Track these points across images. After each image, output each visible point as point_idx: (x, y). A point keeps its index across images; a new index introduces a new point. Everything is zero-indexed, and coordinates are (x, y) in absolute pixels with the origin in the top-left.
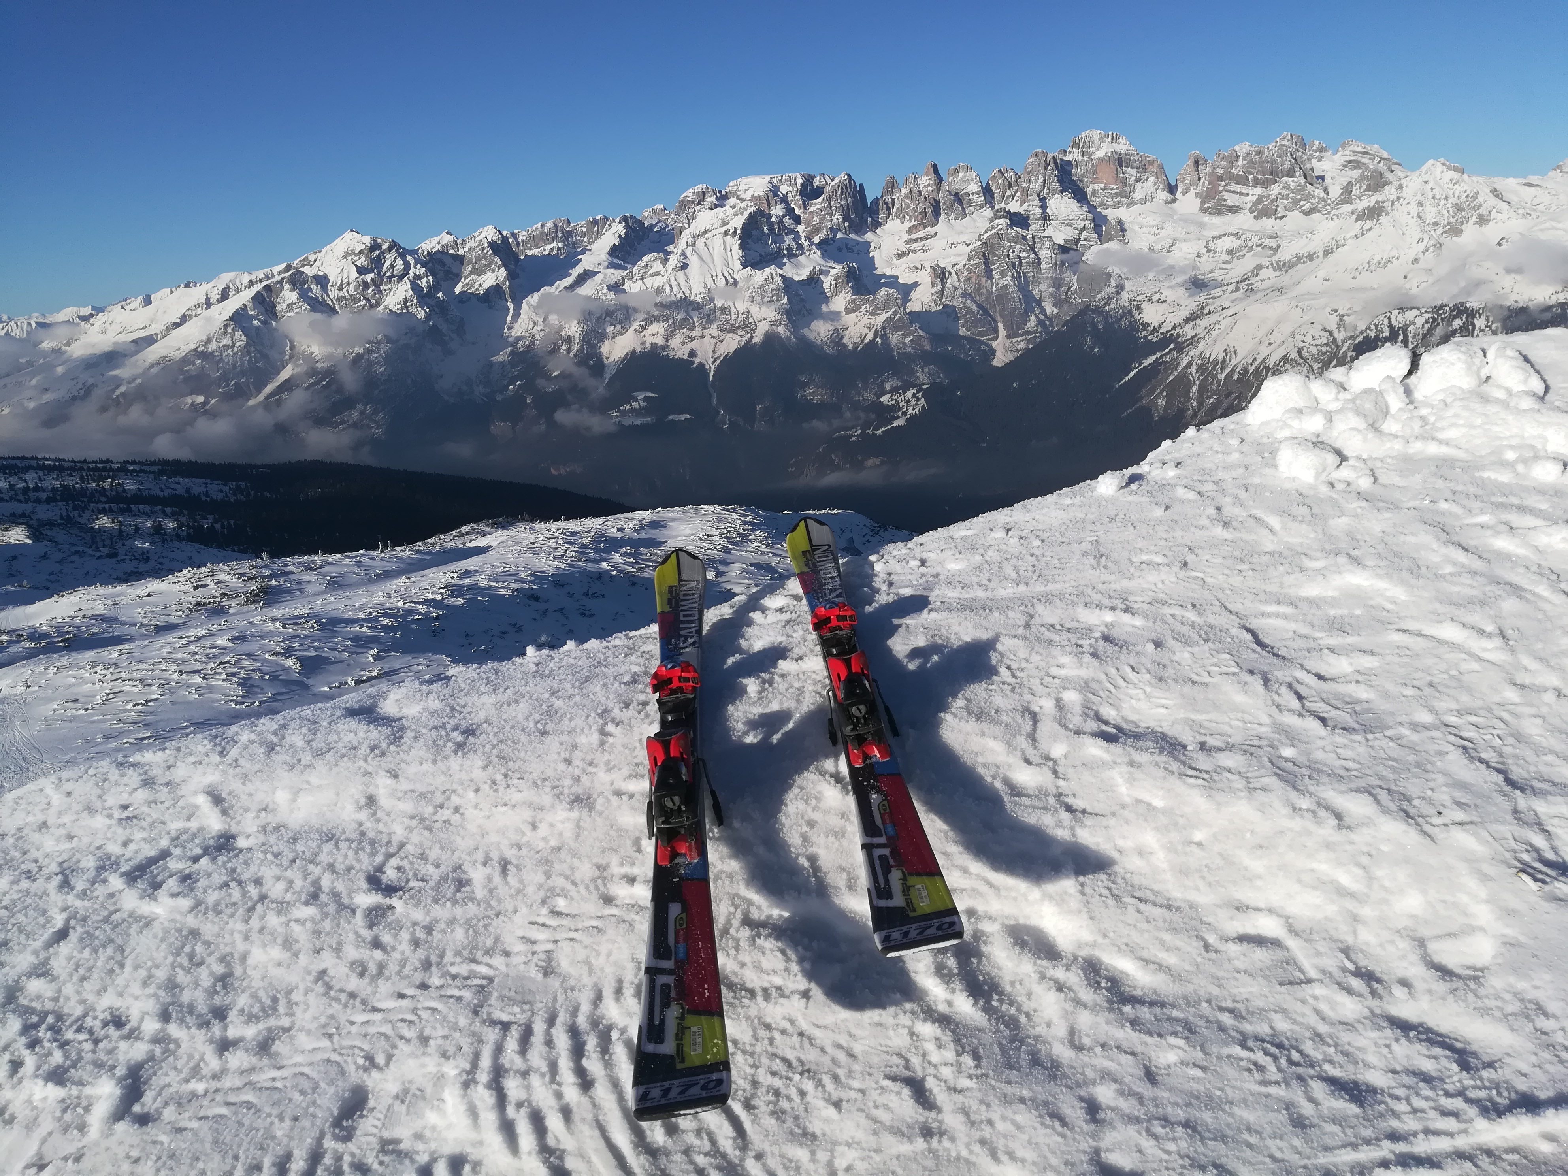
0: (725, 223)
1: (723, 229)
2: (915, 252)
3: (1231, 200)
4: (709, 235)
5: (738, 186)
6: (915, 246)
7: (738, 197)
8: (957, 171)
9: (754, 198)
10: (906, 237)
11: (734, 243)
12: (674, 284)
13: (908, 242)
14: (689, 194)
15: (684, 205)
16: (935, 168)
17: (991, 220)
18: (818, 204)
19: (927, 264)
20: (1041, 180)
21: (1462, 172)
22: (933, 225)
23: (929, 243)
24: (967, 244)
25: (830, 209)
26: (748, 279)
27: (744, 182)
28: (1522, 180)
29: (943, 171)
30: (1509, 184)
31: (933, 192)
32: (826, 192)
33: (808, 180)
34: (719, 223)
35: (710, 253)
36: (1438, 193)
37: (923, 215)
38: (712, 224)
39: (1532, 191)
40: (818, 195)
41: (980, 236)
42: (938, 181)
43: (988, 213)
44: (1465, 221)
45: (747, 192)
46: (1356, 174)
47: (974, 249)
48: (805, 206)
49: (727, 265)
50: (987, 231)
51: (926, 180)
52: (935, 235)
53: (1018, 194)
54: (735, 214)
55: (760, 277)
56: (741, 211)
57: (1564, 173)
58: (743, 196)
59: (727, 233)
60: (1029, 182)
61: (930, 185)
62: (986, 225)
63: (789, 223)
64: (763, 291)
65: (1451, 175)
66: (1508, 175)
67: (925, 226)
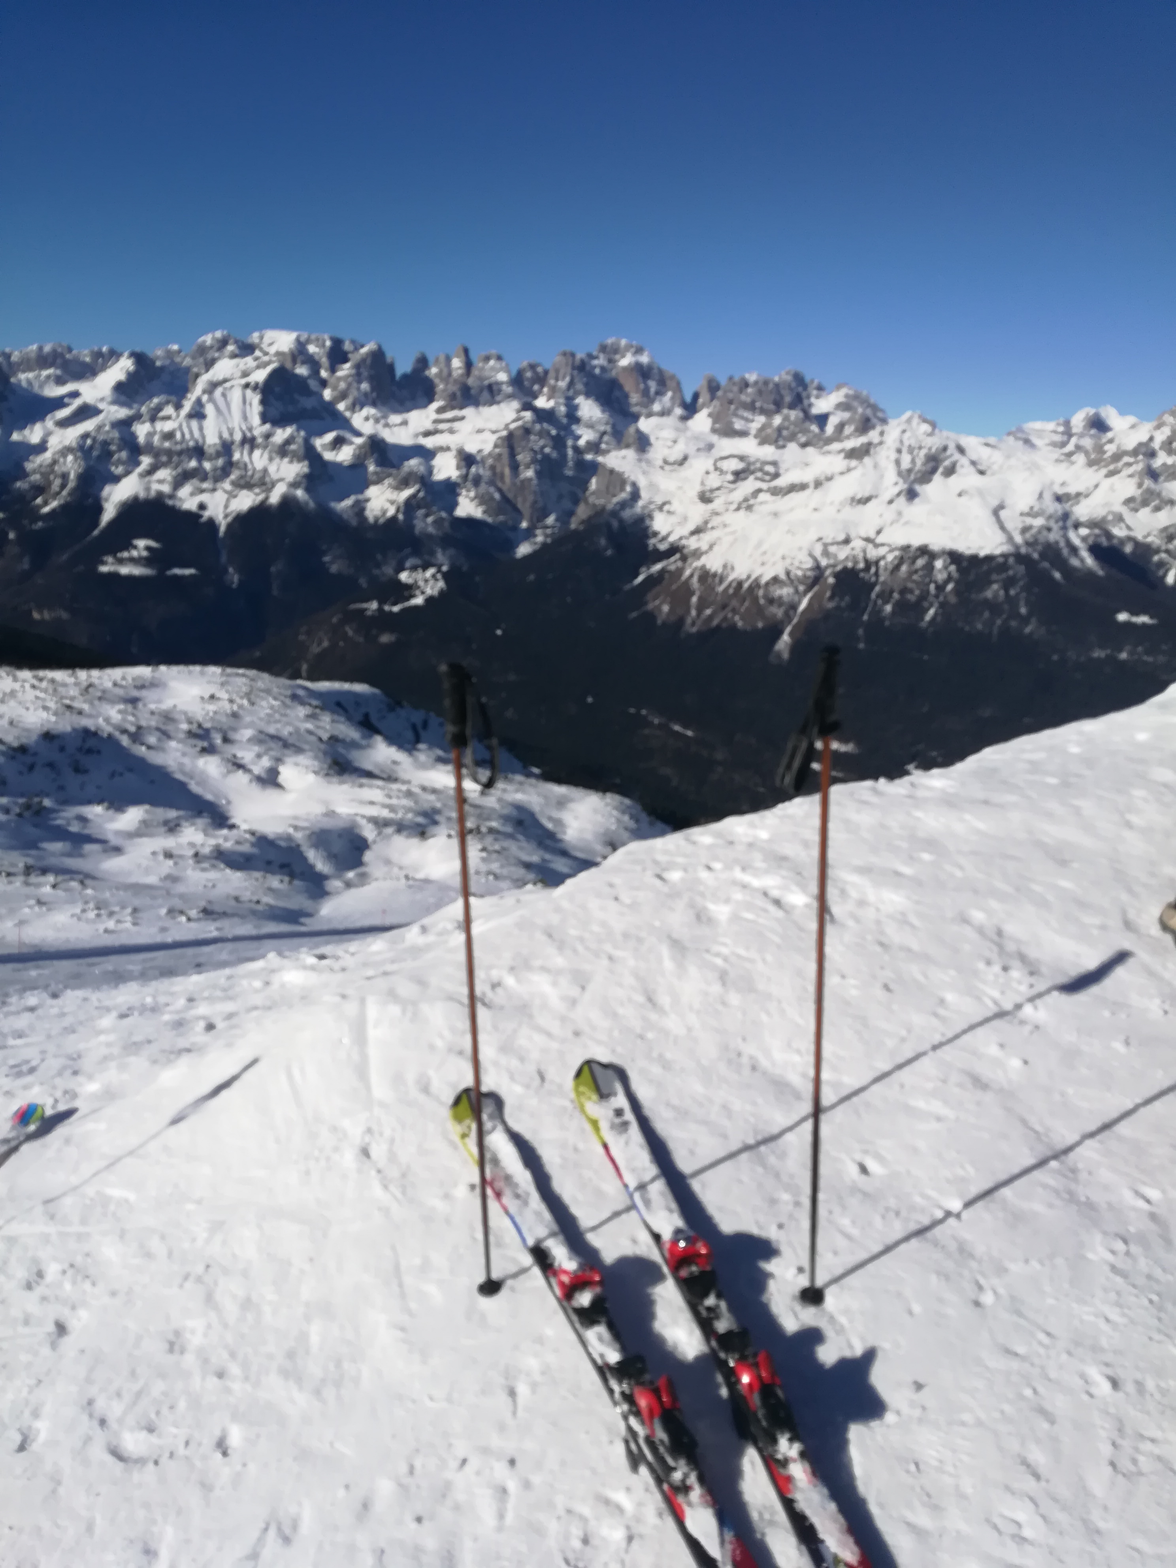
0: (245, 374)
1: (243, 381)
2: (442, 432)
3: (738, 425)
4: (227, 385)
5: (261, 338)
6: (442, 426)
7: (261, 350)
8: (487, 359)
9: (278, 354)
10: (434, 416)
11: (255, 399)
12: (186, 431)
13: (436, 421)
14: (208, 339)
15: (202, 350)
16: (466, 351)
17: (518, 411)
18: (345, 370)
19: (453, 447)
20: (568, 379)
21: (934, 425)
22: (461, 408)
23: (456, 425)
24: (494, 432)
25: (358, 377)
26: (268, 436)
27: (270, 335)
28: (982, 440)
29: (473, 356)
30: (971, 442)
31: (462, 375)
32: (355, 358)
33: (337, 343)
34: (239, 374)
35: (228, 405)
36: (913, 442)
37: (453, 397)
38: (232, 374)
39: (988, 450)
40: (345, 360)
41: (507, 425)
42: (469, 365)
43: (515, 405)
44: (934, 471)
45: (271, 344)
46: (846, 415)
47: (499, 438)
48: (333, 370)
49: (245, 418)
50: (514, 421)
51: (457, 363)
52: (463, 418)
53: (545, 390)
54: (258, 367)
55: (281, 435)
56: (265, 365)
57: (1017, 438)
58: (266, 349)
59: (247, 386)
60: (557, 379)
61: (459, 368)
62: (514, 416)
63: (313, 384)
64: (283, 451)
65: (925, 428)
66: (970, 433)
67: (453, 408)
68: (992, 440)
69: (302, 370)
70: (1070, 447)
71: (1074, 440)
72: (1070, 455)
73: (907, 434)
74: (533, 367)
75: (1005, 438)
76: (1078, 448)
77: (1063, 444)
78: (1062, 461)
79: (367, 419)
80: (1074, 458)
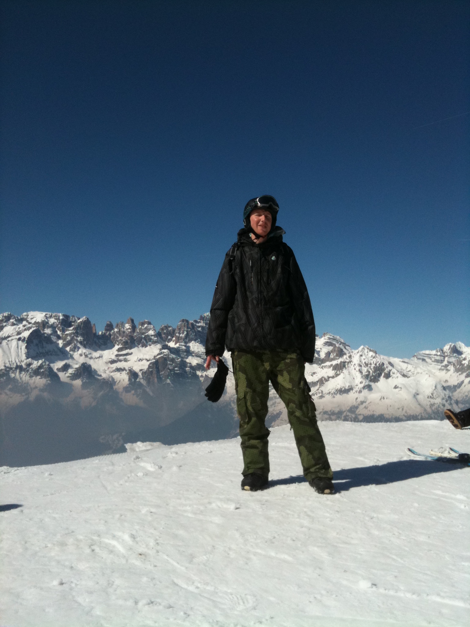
0: (19, 333)
1: (18, 337)
2: (121, 361)
4: (10, 339)
5: (28, 316)
6: (121, 358)
7: (27, 321)
8: (143, 324)
9: (36, 323)
10: (116, 353)
11: (23, 346)
13: (117, 356)
16: (132, 321)
17: (161, 350)
18: (70, 331)
19: (127, 368)
20: (185, 333)
21: (376, 353)
22: (131, 348)
23: (128, 357)
24: (148, 361)
25: (76, 334)
26: (29, 365)
27: (31, 314)
28: (402, 360)
29: (136, 323)
30: (396, 361)
31: (131, 332)
32: (75, 325)
33: (66, 317)
34: (16, 333)
35: (10, 349)
36: (366, 361)
37: (126, 343)
38: (12, 334)
39: (405, 365)
40: (70, 326)
41: (155, 357)
42: (134, 327)
43: (159, 346)
44: (380, 375)
45: (32, 319)
46: (331, 348)
47: (150, 364)
48: (63, 331)
49: (18, 356)
50: (158, 355)
51: (127, 326)
52: (131, 354)
53: (174, 339)
54: (25, 330)
55: (36, 364)
56: (29, 329)
57: (418, 359)
58: (30, 321)
59: (19, 339)
60: (180, 334)
61: (129, 328)
62: (158, 352)
63: (54, 338)
64: (37, 372)
65: (371, 354)
66: (394, 356)
67: (126, 349)
68: (406, 360)
69: (48, 331)
70: (445, 362)
71: (446, 359)
72: (446, 366)
73: (364, 357)
74: (167, 327)
75: (412, 358)
76: (449, 363)
77: (442, 361)
78: (443, 370)
79: (81, 355)
80: (448, 368)
